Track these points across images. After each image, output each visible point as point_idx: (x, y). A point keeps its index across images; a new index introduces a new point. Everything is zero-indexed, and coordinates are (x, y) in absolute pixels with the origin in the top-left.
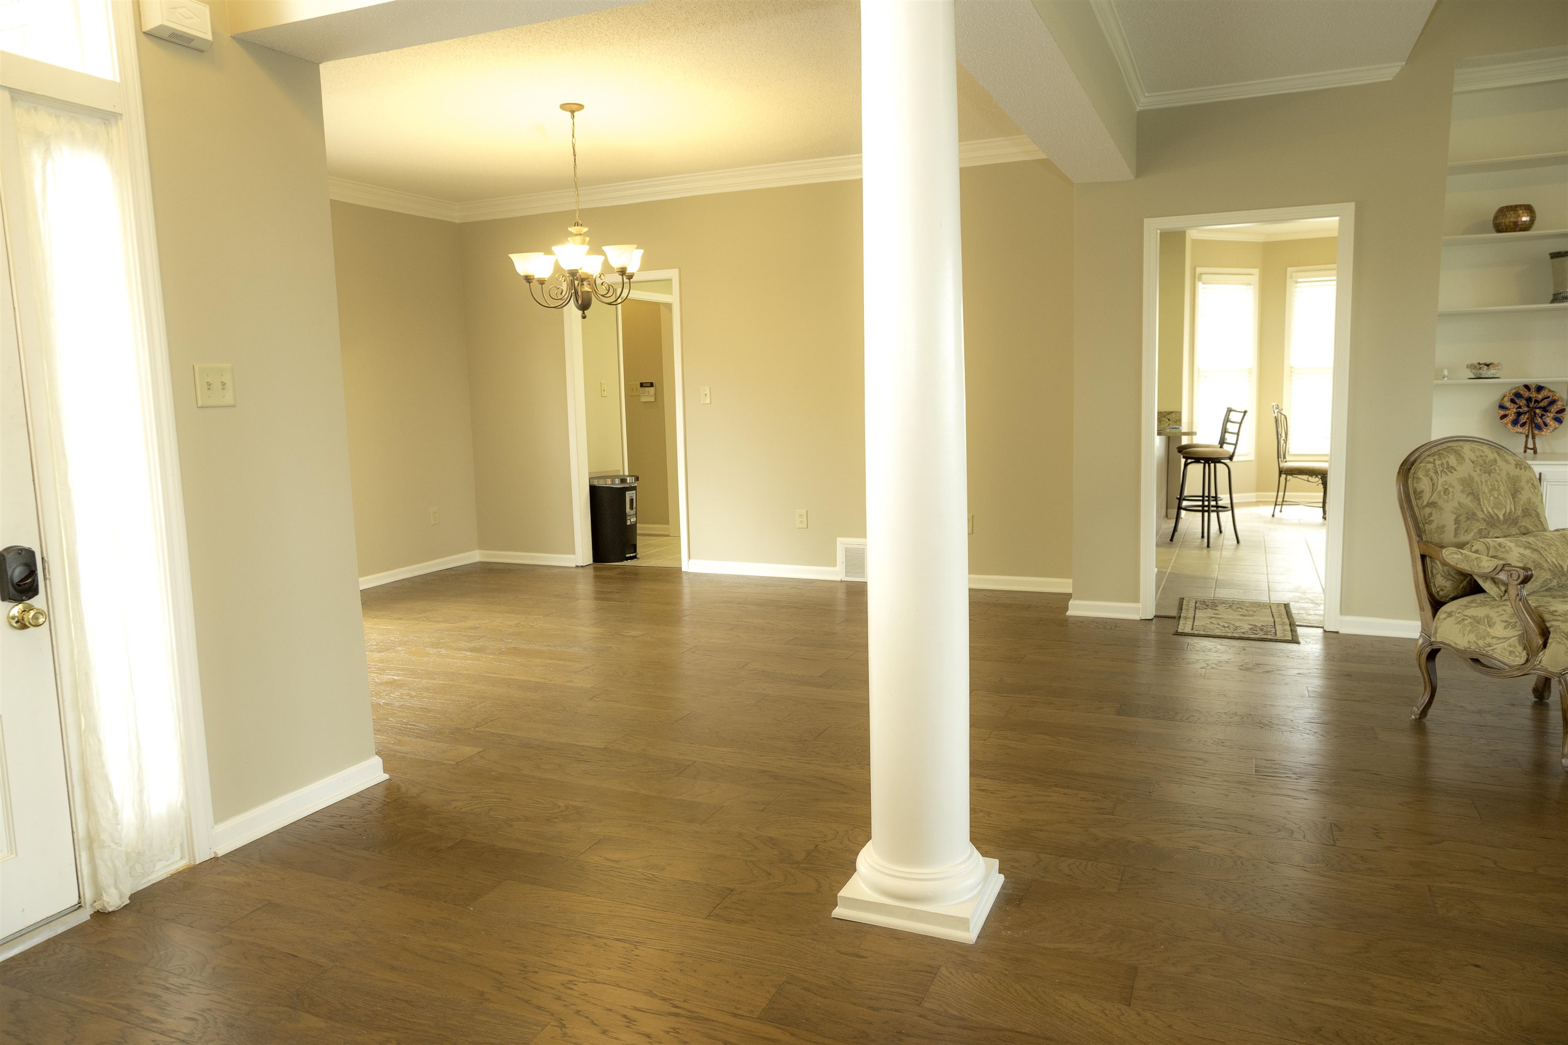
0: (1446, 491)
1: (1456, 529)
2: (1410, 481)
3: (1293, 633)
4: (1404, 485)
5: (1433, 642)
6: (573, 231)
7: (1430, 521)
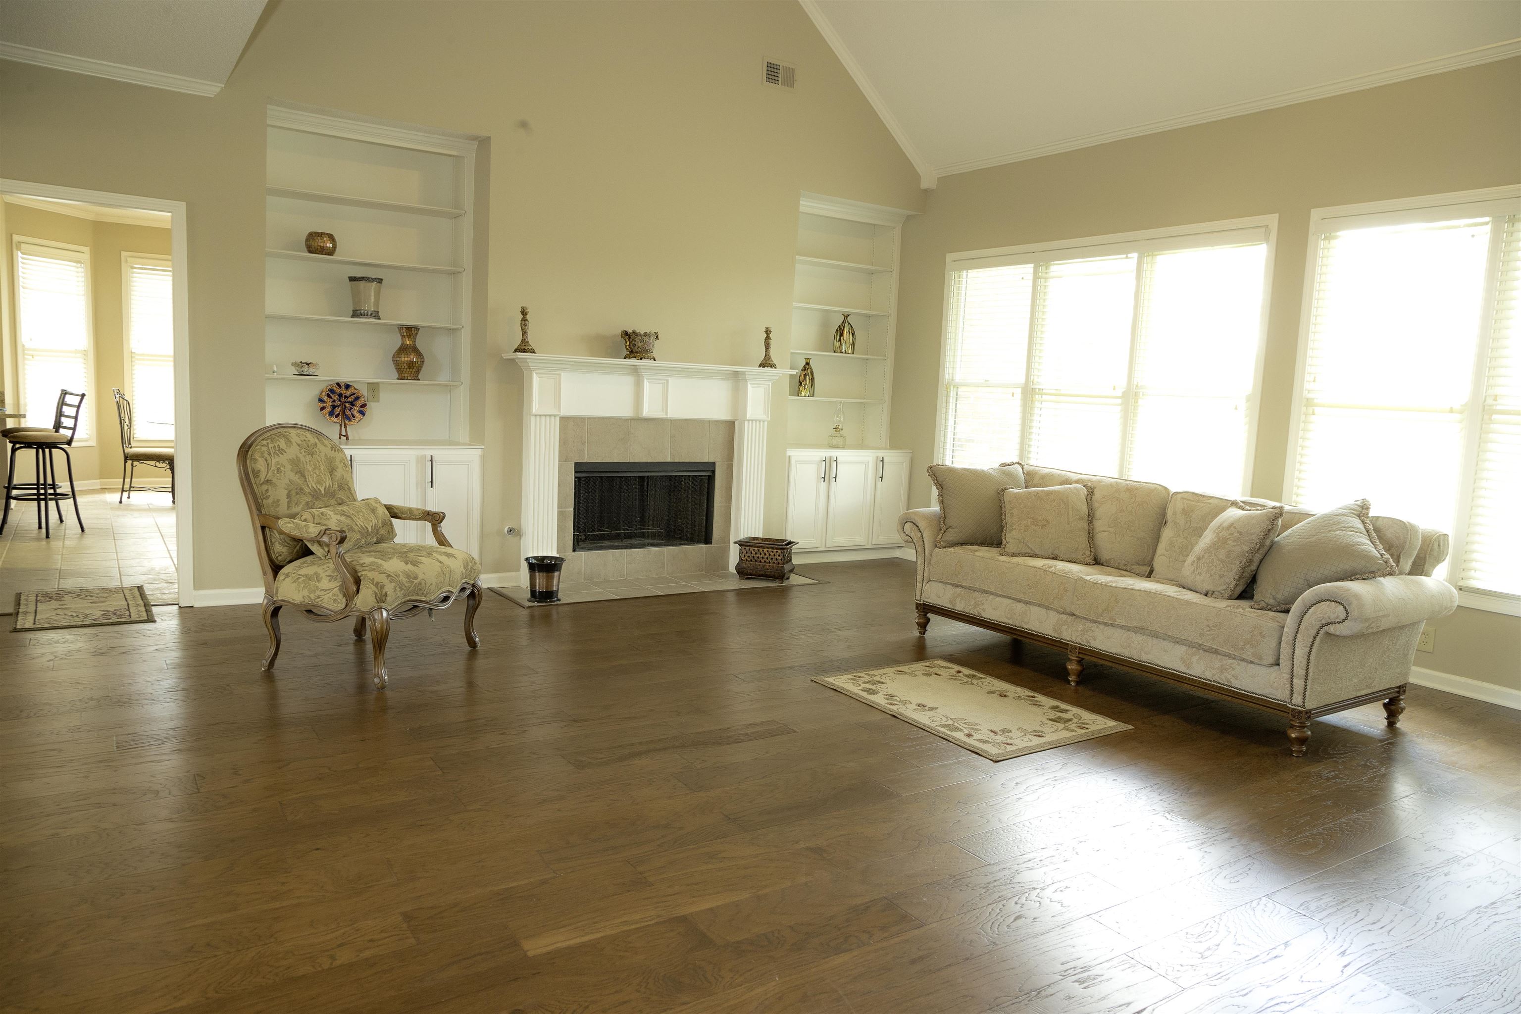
0: (278, 470)
1: (289, 502)
2: (248, 461)
3: (149, 613)
4: (243, 466)
5: (276, 601)
7: (267, 497)
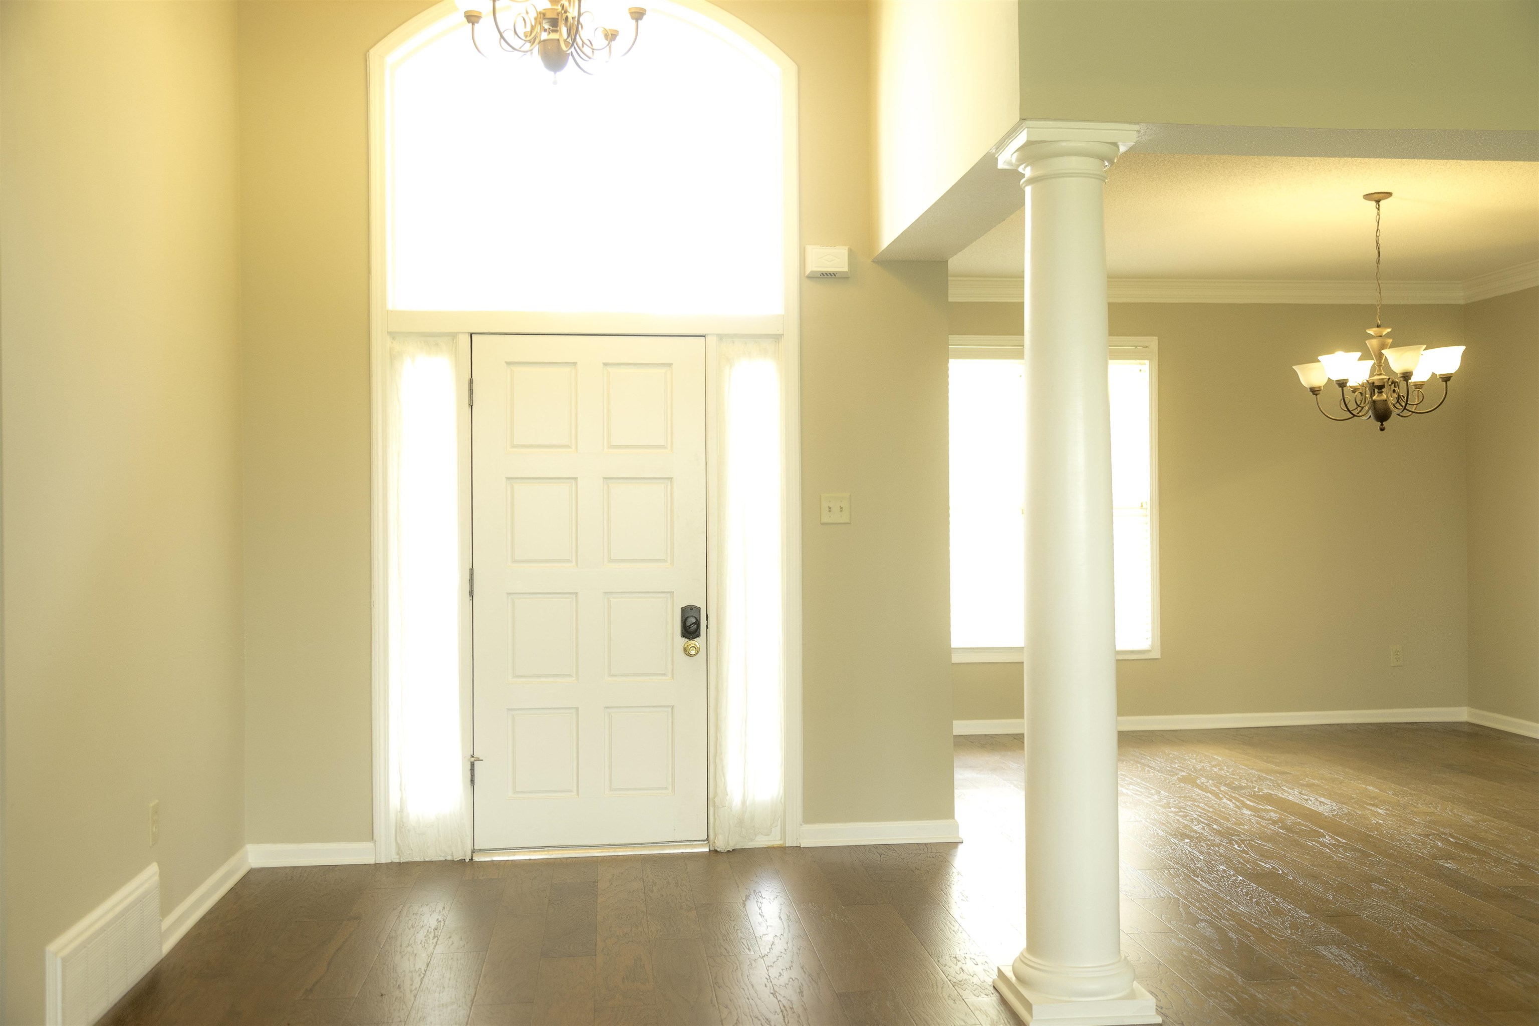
6: (1373, 334)
